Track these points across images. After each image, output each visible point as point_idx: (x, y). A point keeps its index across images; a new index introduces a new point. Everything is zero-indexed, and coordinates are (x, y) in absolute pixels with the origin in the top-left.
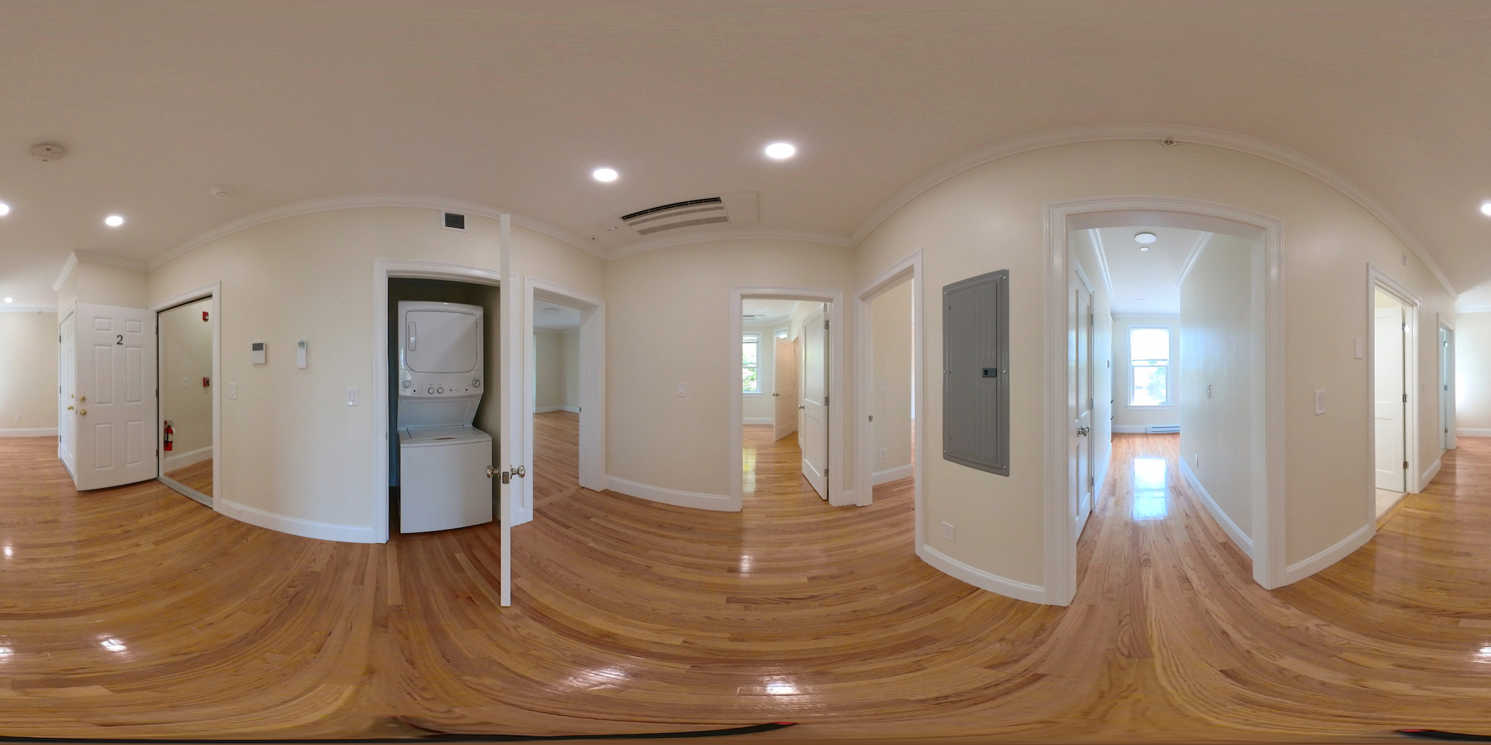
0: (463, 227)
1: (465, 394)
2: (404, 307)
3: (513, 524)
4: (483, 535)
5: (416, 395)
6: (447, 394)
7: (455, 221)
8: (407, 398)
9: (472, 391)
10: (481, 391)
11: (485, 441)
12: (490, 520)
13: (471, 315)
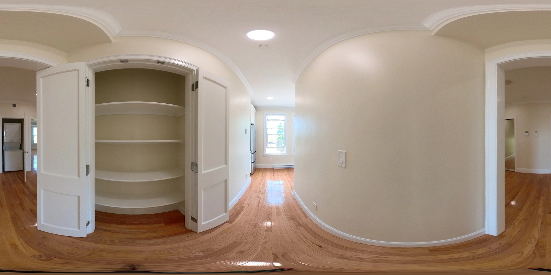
0: (16, 107)
1: (17, 141)
2: (5, 124)
3: (27, 171)
4: (21, 173)
5: (7, 142)
6: (13, 141)
7: (14, 106)
8: (5, 142)
9: (19, 141)
10: (21, 141)
11: (21, 152)
12: (22, 169)
13: (19, 125)
